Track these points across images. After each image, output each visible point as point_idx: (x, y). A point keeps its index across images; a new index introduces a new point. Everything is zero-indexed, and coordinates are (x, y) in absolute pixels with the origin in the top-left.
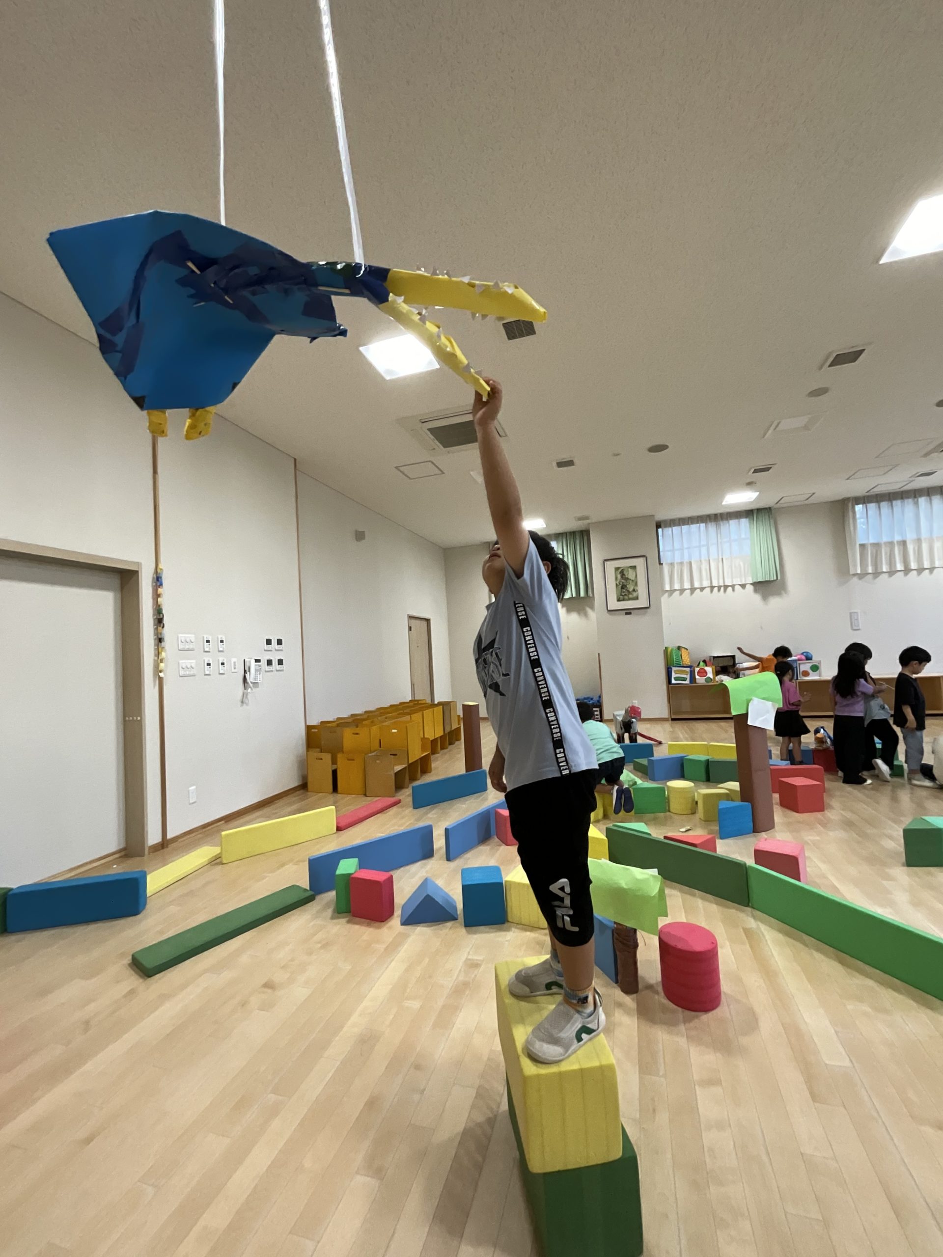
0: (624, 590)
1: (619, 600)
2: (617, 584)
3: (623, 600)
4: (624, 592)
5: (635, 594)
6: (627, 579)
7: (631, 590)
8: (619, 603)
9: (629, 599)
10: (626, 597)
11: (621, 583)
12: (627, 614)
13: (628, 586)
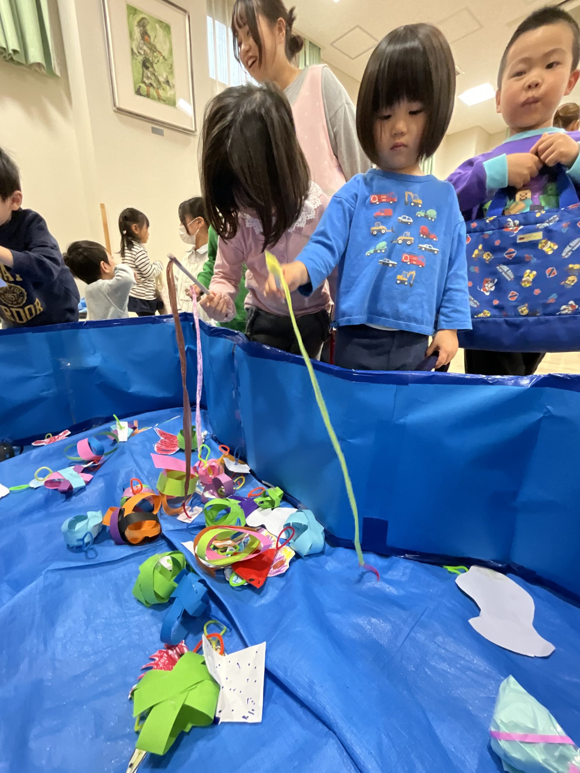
0: (149, 74)
1: (138, 92)
2: (132, 50)
3: (148, 96)
4: (148, 78)
5: (168, 93)
6: (153, 49)
7: (162, 79)
8: (139, 97)
9: (159, 99)
10: (152, 91)
11: (142, 52)
12: (154, 131)
13: (155, 66)
